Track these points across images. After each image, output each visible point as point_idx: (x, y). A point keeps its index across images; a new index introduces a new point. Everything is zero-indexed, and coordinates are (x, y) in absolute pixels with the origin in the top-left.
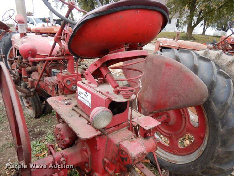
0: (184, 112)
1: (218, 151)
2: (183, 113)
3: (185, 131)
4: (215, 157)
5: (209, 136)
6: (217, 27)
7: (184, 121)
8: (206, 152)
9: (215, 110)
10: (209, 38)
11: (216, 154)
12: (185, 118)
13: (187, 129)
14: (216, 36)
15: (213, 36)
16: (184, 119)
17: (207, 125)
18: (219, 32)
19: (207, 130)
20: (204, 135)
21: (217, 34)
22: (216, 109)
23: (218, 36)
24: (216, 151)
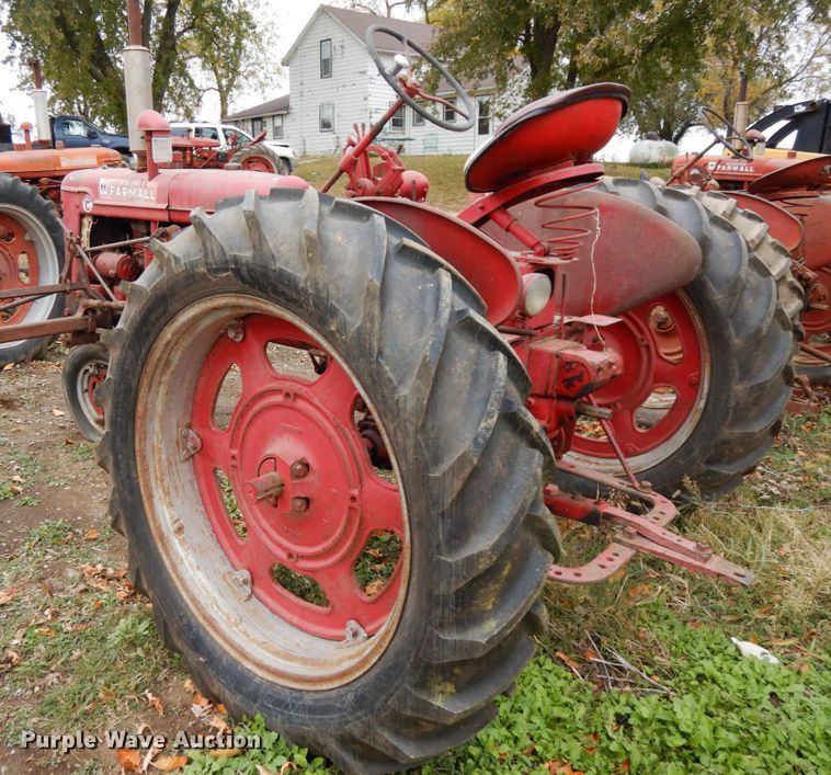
0: (642, 332)
1: (735, 392)
2: (639, 336)
3: (651, 380)
4: (731, 411)
5: (712, 367)
6: (636, 128)
7: (645, 357)
8: (710, 408)
9: (719, 300)
10: (618, 170)
11: (733, 403)
12: (647, 347)
13: (655, 376)
14: (641, 161)
15: (631, 164)
16: (643, 350)
17: (704, 341)
18: (650, 148)
19: (706, 356)
20: (699, 376)
21: (646, 157)
22: (720, 297)
23: (651, 162)
24: (732, 394)
